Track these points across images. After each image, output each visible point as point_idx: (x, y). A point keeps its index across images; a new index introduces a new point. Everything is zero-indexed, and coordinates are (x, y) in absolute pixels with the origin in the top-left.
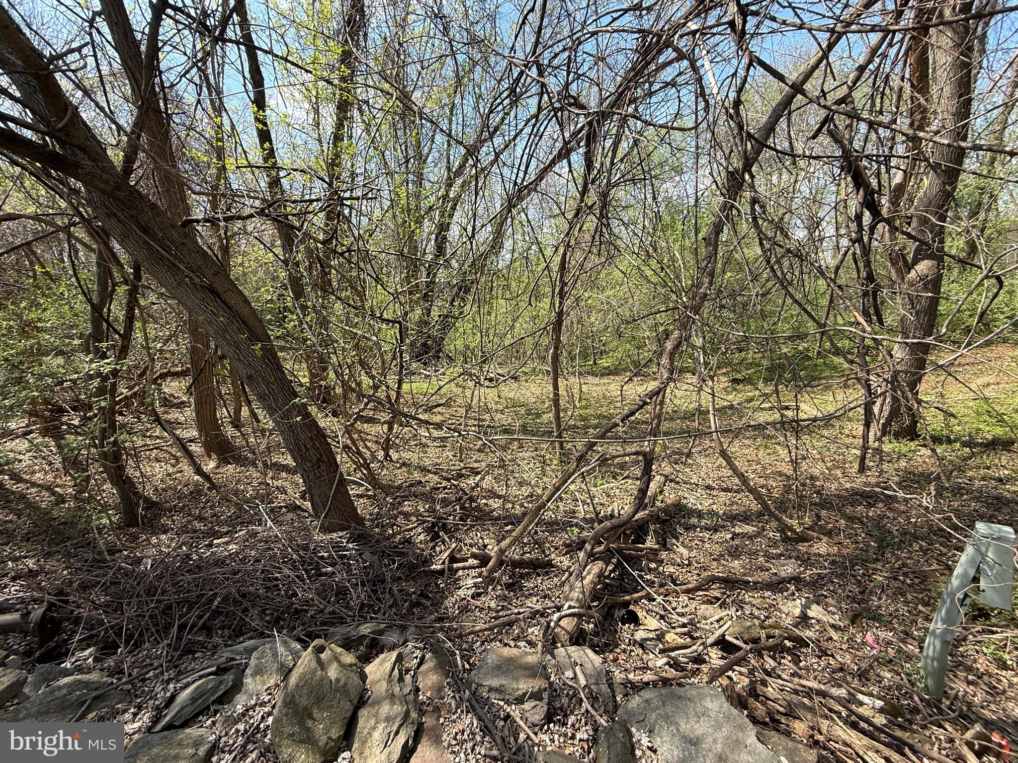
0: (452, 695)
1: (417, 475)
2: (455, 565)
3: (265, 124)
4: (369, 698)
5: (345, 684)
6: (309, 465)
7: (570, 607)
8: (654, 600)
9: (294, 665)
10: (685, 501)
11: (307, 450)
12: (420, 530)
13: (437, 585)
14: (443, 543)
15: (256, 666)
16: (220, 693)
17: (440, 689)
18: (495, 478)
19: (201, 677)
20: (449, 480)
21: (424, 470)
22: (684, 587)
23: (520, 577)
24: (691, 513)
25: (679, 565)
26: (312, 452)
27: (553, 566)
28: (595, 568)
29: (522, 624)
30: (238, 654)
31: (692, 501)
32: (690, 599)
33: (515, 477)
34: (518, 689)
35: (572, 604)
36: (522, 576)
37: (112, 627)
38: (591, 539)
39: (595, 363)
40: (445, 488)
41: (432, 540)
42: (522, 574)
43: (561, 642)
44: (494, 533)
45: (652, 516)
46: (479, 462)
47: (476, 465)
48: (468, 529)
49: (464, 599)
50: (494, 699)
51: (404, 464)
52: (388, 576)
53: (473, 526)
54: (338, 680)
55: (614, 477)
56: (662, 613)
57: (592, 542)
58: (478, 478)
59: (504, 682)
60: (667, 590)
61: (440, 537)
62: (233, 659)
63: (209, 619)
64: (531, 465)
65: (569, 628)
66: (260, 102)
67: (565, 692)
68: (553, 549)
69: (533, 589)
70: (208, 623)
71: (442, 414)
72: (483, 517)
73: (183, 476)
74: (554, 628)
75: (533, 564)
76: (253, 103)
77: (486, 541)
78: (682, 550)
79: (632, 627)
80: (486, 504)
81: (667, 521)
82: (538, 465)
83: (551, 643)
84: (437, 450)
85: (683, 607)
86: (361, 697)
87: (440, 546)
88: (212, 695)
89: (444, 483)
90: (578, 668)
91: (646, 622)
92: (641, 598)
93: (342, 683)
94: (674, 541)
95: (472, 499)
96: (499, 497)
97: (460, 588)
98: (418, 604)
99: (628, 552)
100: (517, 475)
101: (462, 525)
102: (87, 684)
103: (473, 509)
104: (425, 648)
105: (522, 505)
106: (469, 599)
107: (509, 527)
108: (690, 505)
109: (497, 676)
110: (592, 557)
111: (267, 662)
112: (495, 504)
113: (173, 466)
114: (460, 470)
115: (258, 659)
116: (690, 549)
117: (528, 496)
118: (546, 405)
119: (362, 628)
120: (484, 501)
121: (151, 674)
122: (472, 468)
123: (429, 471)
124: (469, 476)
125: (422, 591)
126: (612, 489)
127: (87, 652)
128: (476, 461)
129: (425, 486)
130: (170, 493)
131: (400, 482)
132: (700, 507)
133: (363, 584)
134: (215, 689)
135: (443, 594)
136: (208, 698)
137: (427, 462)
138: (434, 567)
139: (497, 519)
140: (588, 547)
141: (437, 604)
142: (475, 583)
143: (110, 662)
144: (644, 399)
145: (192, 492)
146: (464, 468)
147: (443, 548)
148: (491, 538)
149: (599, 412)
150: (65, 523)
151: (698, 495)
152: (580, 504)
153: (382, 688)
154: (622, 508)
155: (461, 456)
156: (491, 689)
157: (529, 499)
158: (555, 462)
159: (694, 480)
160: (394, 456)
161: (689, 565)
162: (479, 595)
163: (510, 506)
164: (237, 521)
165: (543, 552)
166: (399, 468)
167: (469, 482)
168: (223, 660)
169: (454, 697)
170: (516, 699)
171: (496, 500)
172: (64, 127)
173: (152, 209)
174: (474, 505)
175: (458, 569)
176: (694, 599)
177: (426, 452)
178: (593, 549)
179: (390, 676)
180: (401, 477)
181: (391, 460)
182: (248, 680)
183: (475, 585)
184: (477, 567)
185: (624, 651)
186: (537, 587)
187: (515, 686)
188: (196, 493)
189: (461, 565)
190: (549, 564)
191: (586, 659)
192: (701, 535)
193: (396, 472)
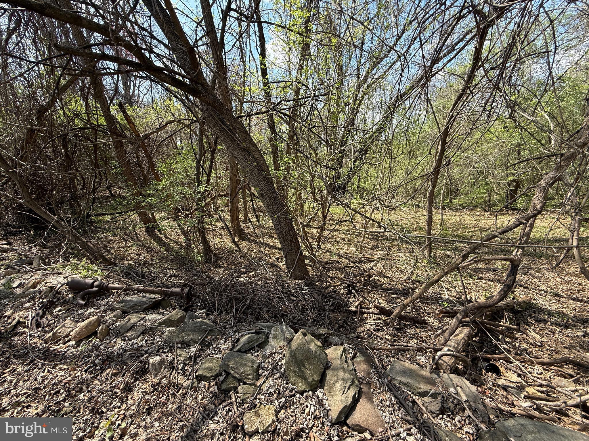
0: (377, 378)
1: (336, 258)
2: (364, 310)
3: (265, 66)
4: (331, 366)
5: (319, 355)
6: (287, 243)
7: (449, 350)
8: (511, 363)
9: (292, 339)
10: (535, 302)
11: (286, 235)
12: (342, 287)
13: (353, 319)
14: (354, 297)
15: (274, 334)
16: (259, 342)
17: (369, 373)
18: (383, 266)
19: (249, 333)
20: (354, 263)
21: (339, 255)
22: (540, 360)
23: (404, 326)
24: (541, 311)
25: (531, 344)
26: (288, 237)
27: (427, 324)
28: (466, 331)
29: (412, 352)
30: (264, 327)
31: (541, 302)
32: (545, 370)
33: (396, 267)
34: (420, 388)
35: (451, 349)
36: (405, 325)
37: (211, 303)
38: (462, 311)
39: (451, 202)
40: (352, 267)
41: (347, 294)
42: (405, 324)
43: (443, 370)
44: (385, 297)
45: (508, 306)
46: (372, 255)
47: (370, 257)
48: (369, 292)
49: (369, 330)
50: (404, 389)
51: (328, 251)
52: (327, 308)
53: (372, 291)
54: (315, 352)
55: (470, 277)
56: (520, 372)
57: (463, 314)
58: (372, 264)
59: (410, 381)
60: (523, 358)
61: (352, 293)
62: (262, 329)
63: (245, 309)
64: (408, 261)
65: (450, 363)
66: (263, 54)
67: (451, 400)
68: (426, 314)
69: (414, 335)
70: (245, 311)
71: (347, 226)
72: (377, 287)
73: (225, 244)
74: (438, 360)
75: (414, 320)
76: (260, 55)
77: (380, 301)
78: (533, 334)
79: (494, 375)
80: (378, 280)
81: (519, 312)
82: (412, 262)
83: (437, 368)
84: (346, 246)
85: (537, 373)
86: (327, 365)
87: (352, 298)
88: (256, 342)
89: (352, 264)
90: (459, 388)
91: (507, 375)
92: (500, 359)
93: (318, 354)
94: (527, 327)
95: (370, 276)
96: (387, 277)
97: (366, 324)
98: (342, 326)
99: (489, 326)
100: (398, 266)
101: (365, 289)
102: (206, 324)
103: (370, 281)
104: (355, 350)
105: (402, 284)
106: (372, 331)
107: (395, 296)
108: (539, 305)
109: (405, 377)
110: (462, 323)
111: (279, 334)
112: (384, 281)
113: (221, 239)
114: (361, 258)
115: (275, 331)
116: (542, 336)
117: (406, 280)
118: (415, 226)
119: (321, 330)
120: (377, 278)
121: (228, 327)
122: (368, 258)
123: (342, 256)
124: (366, 262)
125: (345, 320)
126: (470, 284)
127: (203, 311)
128: (370, 254)
129: (341, 264)
130: (220, 251)
131: (326, 260)
132: (549, 308)
133: (314, 310)
134: (258, 340)
135: (357, 325)
136: (254, 343)
137: (341, 251)
138: (350, 308)
139: (385, 289)
140: (459, 316)
141: (353, 330)
142: (376, 323)
143: (212, 317)
144: (521, 220)
145: (229, 252)
146: (363, 257)
147: (354, 300)
148: (383, 300)
149: (456, 234)
150: (184, 258)
151: (548, 299)
152: (445, 289)
153: (337, 363)
154: (478, 298)
155: (361, 251)
156: (401, 383)
157: (407, 281)
158: (425, 261)
159: (543, 287)
160: (323, 246)
161: (542, 346)
162: (378, 330)
163: (394, 283)
164: (249, 268)
165: (419, 314)
166: (325, 253)
167: (367, 266)
168: (258, 328)
169: (378, 380)
170: (418, 393)
171: (385, 278)
172: (197, 75)
173: (227, 111)
174: (371, 279)
175: (365, 313)
176: (548, 370)
177: (340, 246)
178: (463, 318)
179: (341, 358)
180: (327, 257)
181: (320, 248)
182: (271, 340)
183: (376, 324)
184: (377, 314)
185: (490, 389)
186: (416, 334)
187: (417, 385)
188: (231, 252)
189: (367, 311)
190: (425, 322)
191: (464, 385)
192: (551, 327)
193: (323, 254)
